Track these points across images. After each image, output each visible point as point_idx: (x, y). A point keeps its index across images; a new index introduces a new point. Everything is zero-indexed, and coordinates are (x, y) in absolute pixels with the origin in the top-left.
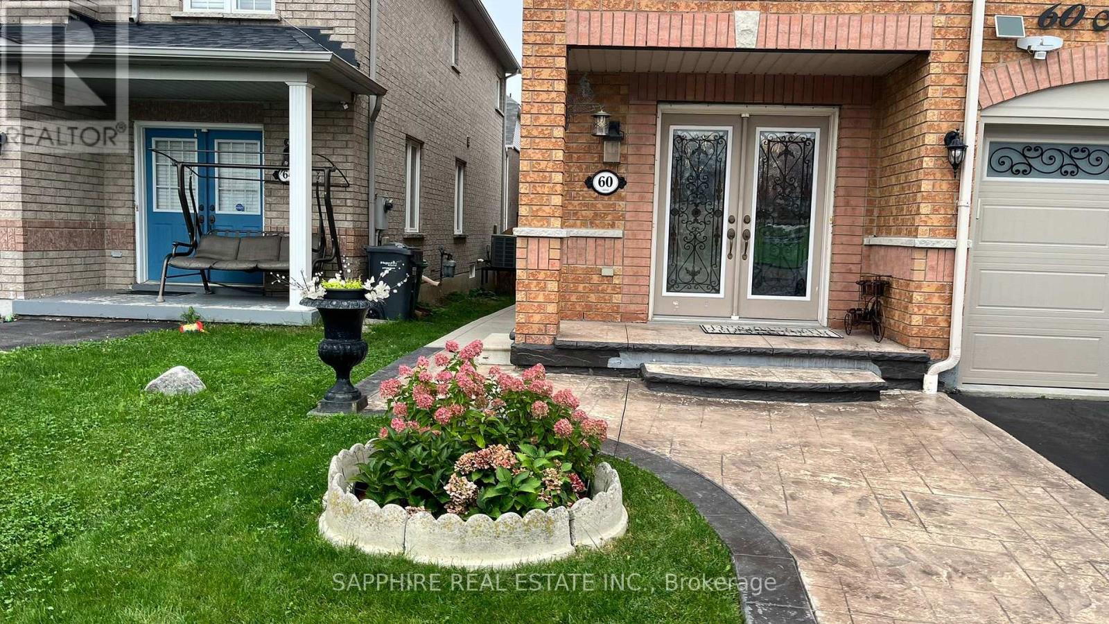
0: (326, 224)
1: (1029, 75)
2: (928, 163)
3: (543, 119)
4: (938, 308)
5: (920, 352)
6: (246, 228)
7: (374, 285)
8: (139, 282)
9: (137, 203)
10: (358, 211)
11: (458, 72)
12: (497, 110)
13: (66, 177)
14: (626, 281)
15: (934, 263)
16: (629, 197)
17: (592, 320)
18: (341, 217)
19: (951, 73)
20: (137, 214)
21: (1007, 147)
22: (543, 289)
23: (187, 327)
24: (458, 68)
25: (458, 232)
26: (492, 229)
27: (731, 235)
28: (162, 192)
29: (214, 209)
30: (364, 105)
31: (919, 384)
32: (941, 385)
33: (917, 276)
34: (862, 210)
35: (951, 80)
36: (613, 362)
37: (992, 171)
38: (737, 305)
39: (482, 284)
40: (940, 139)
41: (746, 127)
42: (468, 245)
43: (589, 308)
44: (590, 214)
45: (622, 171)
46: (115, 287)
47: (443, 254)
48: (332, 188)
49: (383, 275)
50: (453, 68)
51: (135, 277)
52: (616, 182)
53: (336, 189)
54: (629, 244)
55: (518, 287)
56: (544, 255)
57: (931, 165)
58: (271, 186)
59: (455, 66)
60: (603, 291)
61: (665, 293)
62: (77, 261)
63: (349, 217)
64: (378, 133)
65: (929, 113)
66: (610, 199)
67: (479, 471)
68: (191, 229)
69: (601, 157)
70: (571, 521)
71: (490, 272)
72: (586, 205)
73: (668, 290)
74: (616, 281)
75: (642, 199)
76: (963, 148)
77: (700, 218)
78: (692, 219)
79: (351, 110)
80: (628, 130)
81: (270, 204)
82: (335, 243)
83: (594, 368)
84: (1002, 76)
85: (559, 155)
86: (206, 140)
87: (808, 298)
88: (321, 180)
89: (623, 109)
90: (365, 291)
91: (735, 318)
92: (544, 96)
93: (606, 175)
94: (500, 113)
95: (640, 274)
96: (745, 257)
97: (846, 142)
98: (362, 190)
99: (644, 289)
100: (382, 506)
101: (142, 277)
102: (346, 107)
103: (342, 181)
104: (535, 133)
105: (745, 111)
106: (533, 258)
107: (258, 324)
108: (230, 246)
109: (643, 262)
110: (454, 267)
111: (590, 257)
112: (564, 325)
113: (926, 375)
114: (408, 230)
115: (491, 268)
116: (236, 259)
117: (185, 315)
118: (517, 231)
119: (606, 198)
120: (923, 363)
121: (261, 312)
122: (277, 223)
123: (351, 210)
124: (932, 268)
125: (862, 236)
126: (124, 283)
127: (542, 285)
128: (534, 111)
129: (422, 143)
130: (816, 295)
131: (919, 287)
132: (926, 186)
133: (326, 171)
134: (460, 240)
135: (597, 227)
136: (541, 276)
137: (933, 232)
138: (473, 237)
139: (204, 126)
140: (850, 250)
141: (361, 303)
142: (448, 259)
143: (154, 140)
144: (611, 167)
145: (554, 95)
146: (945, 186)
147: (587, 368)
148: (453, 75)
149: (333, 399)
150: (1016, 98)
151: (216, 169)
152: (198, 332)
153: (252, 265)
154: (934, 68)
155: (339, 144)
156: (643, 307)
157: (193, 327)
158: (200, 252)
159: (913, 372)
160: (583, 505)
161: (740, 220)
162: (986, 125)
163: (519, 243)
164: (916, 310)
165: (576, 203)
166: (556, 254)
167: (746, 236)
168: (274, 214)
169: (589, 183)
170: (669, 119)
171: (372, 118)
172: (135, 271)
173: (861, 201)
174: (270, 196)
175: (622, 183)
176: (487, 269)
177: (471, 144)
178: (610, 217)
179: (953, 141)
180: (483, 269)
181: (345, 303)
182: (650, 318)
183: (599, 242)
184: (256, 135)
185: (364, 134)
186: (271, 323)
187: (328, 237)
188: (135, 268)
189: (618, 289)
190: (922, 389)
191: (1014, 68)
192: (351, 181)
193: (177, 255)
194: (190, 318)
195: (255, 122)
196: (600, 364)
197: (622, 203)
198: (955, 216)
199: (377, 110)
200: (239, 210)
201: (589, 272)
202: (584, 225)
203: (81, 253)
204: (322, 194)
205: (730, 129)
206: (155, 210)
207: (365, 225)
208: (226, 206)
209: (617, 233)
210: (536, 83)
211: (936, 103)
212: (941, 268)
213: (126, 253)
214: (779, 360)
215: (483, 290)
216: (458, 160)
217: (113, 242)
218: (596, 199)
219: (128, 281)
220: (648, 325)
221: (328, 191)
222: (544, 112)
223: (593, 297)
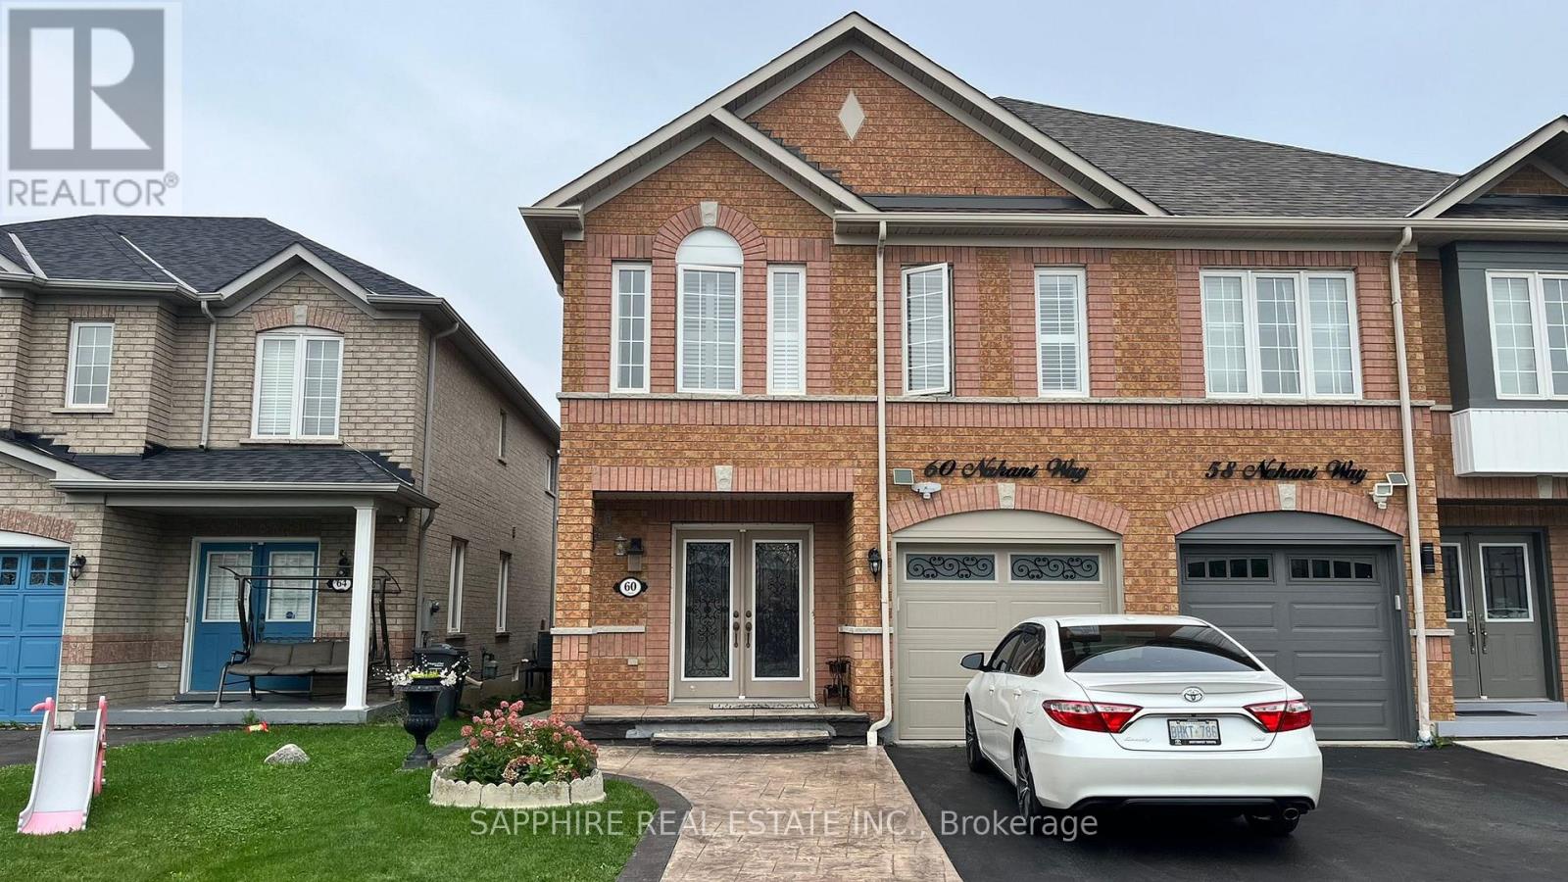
0: (379, 628)
1: (922, 508)
2: (858, 571)
3: (574, 545)
4: (875, 680)
5: (864, 714)
6: (296, 634)
7: (446, 674)
8: (182, 692)
9: (188, 615)
10: (408, 614)
11: (504, 464)
12: (547, 493)
13: (128, 594)
14: (649, 669)
15: (868, 645)
16: (650, 599)
17: (621, 704)
18: (392, 621)
19: (869, 508)
20: (187, 624)
21: (918, 557)
22: (574, 676)
23: (252, 728)
24: (505, 460)
25: (501, 629)
26: (539, 624)
27: (737, 627)
28: (212, 603)
29: (264, 618)
30: (417, 516)
31: (864, 739)
32: (880, 740)
33: (858, 656)
34: (836, 605)
35: (869, 513)
36: (630, 734)
37: (910, 576)
38: (744, 686)
39: (527, 687)
40: (865, 554)
41: (744, 539)
42: (511, 643)
43: (618, 693)
44: (617, 613)
45: (644, 578)
46: (158, 698)
47: (484, 655)
48: (386, 595)
49: (453, 666)
50: (500, 461)
51: (179, 688)
52: (639, 587)
53: (389, 595)
54: (650, 637)
55: (554, 675)
56: (575, 649)
57: (861, 573)
58: (324, 594)
59: (503, 459)
60: (630, 679)
61: (683, 679)
62: (130, 673)
63: (399, 621)
64: (428, 539)
65: (856, 536)
66: (634, 601)
67: (520, 767)
68: (246, 638)
69: (626, 567)
70: (570, 790)
71: (535, 674)
72: (614, 606)
73: (686, 676)
74: (640, 670)
75: (661, 600)
76: (880, 561)
77: (711, 614)
78: (704, 615)
79: (405, 522)
80: (647, 545)
81: (322, 611)
82: (386, 646)
83: (615, 739)
84: (904, 509)
85: (587, 571)
86: (261, 555)
87: (801, 678)
88: (378, 587)
89: (643, 528)
90: (441, 679)
91: (742, 697)
92: (575, 528)
93: (631, 581)
94: (551, 495)
95: (661, 663)
96: (748, 645)
97: (821, 551)
98: (412, 595)
99: (664, 675)
100: (468, 783)
101: (184, 688)
102: (401, 520)
103: (394, 587)
104: (568, 555)
105: (743, 528)
106: (566, 651)
107: (316, 724)
108: (283, 654)
109: (662, 652)
110: (496, 668)
111: (618, 649)
112: (592, 709)
113: (868, 733)
114: (450, 630)
115: (537, 670)
116: (289, 664)
117: (245, 719)
118: (553, 631)
119: (631, 599)
120: (867, 723)
121: (319, 713)
122: (332, 629)
123: (401, 614)
124: (867, 649)
125: (837, 626)
126: (167, 693)
127: (573, 672)
128: (568, 539)
129: (466, 542)
130: (807, 675)
131: (860, 664)
132: (858, 588)
133: (382, 580)
134: (503, 638)
135: (624, 624)
136: (572, 666)
137: (866, 622)
138: (517, 634)
139: (261, 540)
140: (828, 637)
141: (438, 687)
142: (490, 660)
143: (209, 554)
144: (635, 575)
145: (583, 527)
146: (872, 588)
147: (609, 739)
148: (499, 468)
149: (413, 759)
150: (914, 524)
151: (269, 581)
152: (262, 731)
153: (310, 670)
154: (857, 504)
155: (393, 554)
156: (664, 691)
157: (258, 728)
158: (253, 659)
159: (859, 730)
160: (577, 782)
161: (742, 615)
162: (897, 543)
163: (555, 640)
164: (858, 681)
165: (606, 604)
166: (584, 648)
167: (748, 628)
168: (326, 621)
169: (617, 588)
170: (681, 535)
171: (423, 528)
172: (179, 681)
173: (834, 597)
174: (323, 604)
175: (644, 587)
176: (532, 671)
177: (517, 534)
178: (634, 616)
179: (874, 555)
180: (527, 671)
181: (427, 687)
182: (670, 700)
183: (626, 636)
184: (313, 547)
185: (415, 542)
186: (328, 722)
187: (380, 641)
188: (180, 678)
189: (642, 676)
190: (867, 743)
191: (911, 504)
192: (402, 587)
193: (235, 663)
194: (252, 720)
195: (313, 536)
196: (619, 735)
197: (644, 604)
198: (881, 609)
199: (429, 521)
200: (288, 617)
201: (617, 662)
202: (613, 623)
203: (132, 666)
204: (377, 601)
205: (731, 541)
206: (204, 620)
207: (412, 628)
208: (276, 613)
209: (641, 629)
210: (568, 518)
211: (860, 529)
212: (874, 649)
213: (173, 664)
214: (758, 725)
215: (528, 695)
216: (502, 552)
217: (160, 653)
218: (622, 600)
219: (170, 691)
220: (668, 705)
221: (383, 598)
222: (575, 539)
223: (621, 684)
